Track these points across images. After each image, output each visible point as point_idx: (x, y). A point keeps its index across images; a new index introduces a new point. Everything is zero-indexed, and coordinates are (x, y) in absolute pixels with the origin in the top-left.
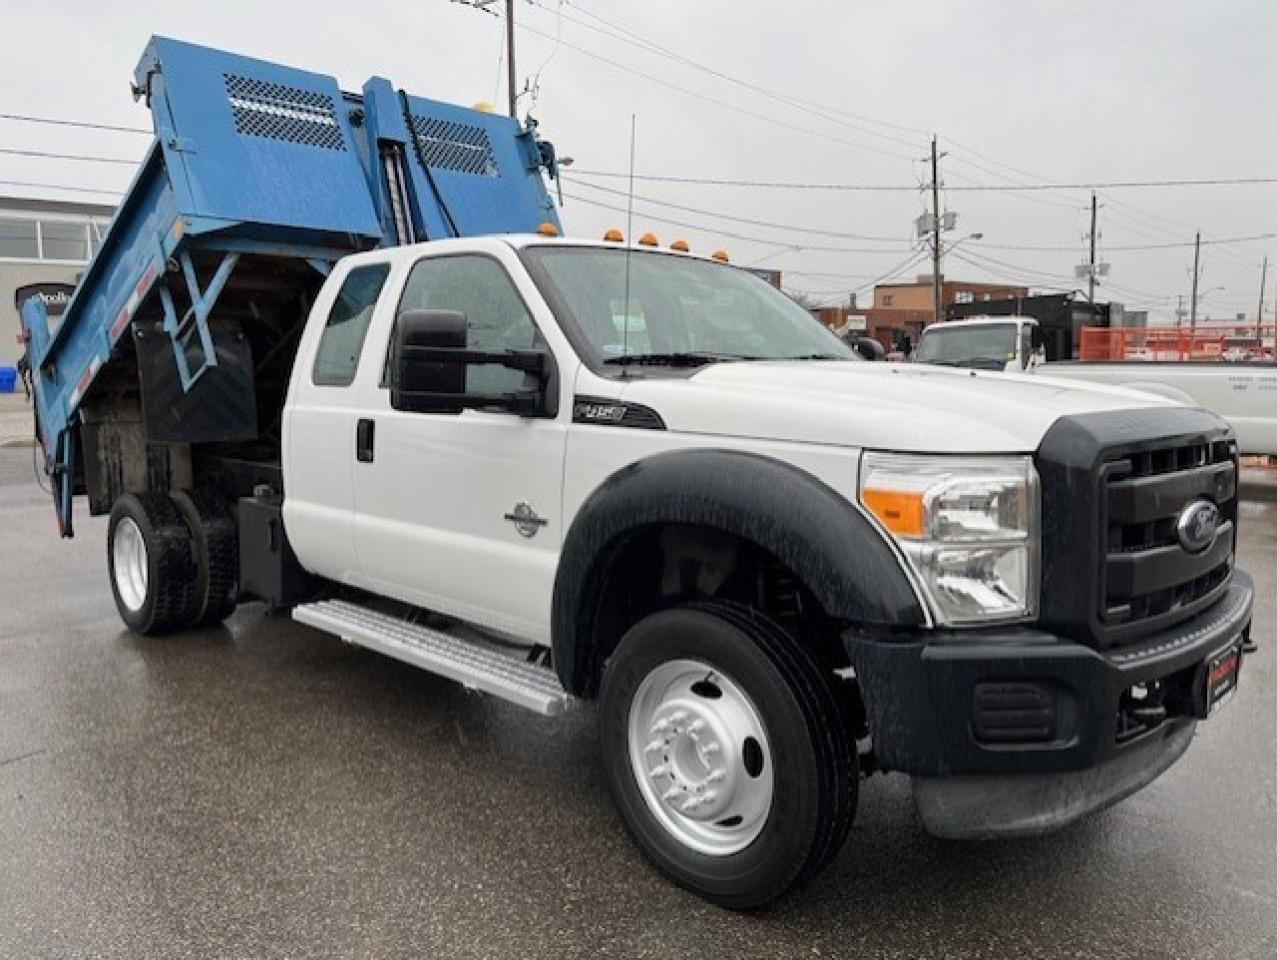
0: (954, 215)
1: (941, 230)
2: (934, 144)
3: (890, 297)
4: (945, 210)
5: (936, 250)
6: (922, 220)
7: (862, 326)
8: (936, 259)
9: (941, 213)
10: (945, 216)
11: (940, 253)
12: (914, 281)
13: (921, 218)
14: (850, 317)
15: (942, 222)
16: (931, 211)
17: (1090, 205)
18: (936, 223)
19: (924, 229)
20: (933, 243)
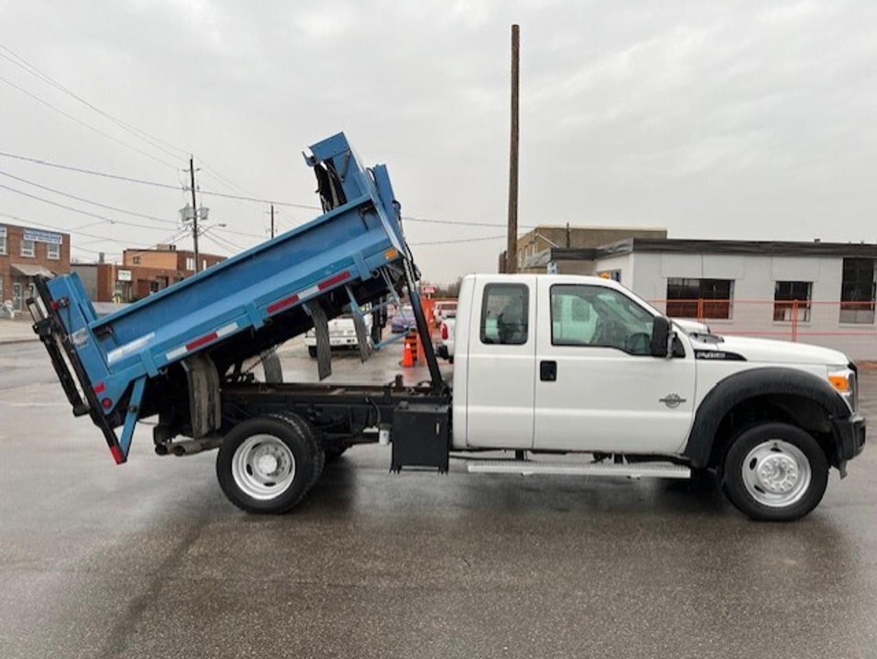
0: (208, 210)
1: (199, 219)
2: (191, 161)
3: (138, 258)
4: (201, 205)
5: (195, 231)
6: (184, 211)
7: (129, 278)
8: (195, 237)
9: (198, 207)
10: (201, 209)
11: (198, 233)
12: (155, 248)
13: (185, 209)
14: (120, 271)
15: (198, 213)
16: (191, 205)
17: (270, 211)
18: (195, 214)
19: (187, 216)
20: (193, 226)
